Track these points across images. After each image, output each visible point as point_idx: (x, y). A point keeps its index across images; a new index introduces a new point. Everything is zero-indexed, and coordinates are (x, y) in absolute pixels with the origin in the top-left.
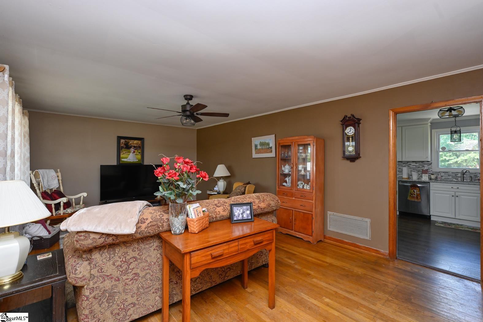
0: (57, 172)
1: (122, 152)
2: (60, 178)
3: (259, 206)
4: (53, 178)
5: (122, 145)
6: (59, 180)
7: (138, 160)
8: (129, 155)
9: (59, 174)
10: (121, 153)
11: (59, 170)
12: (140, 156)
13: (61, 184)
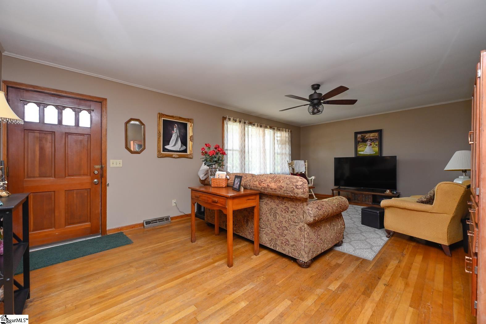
0: (305, 162)
1: (359, 146)
2: (307, 166)
3: (268, 185)
4: (302, 165)
5: (359, 140)
6: (306, 167)
7: (375, 153)
8: (366, 148)
9: (306, 163)
11: (307, 161)
12: (378, 148)
13: (307, 170)
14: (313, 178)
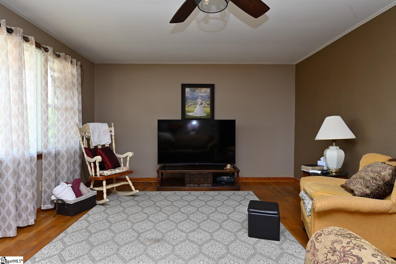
0: (110, 126)
1: (187, 104)
2: (113, 134)
4: (105, 132)
6: (111, 135)
7: (206, 114)
8: (196, 107)
9: (113, 129)
10: (186, 106)
11: (113, 124)
12: (210, 108)
13: (113, 140)
14: (130, 154)
